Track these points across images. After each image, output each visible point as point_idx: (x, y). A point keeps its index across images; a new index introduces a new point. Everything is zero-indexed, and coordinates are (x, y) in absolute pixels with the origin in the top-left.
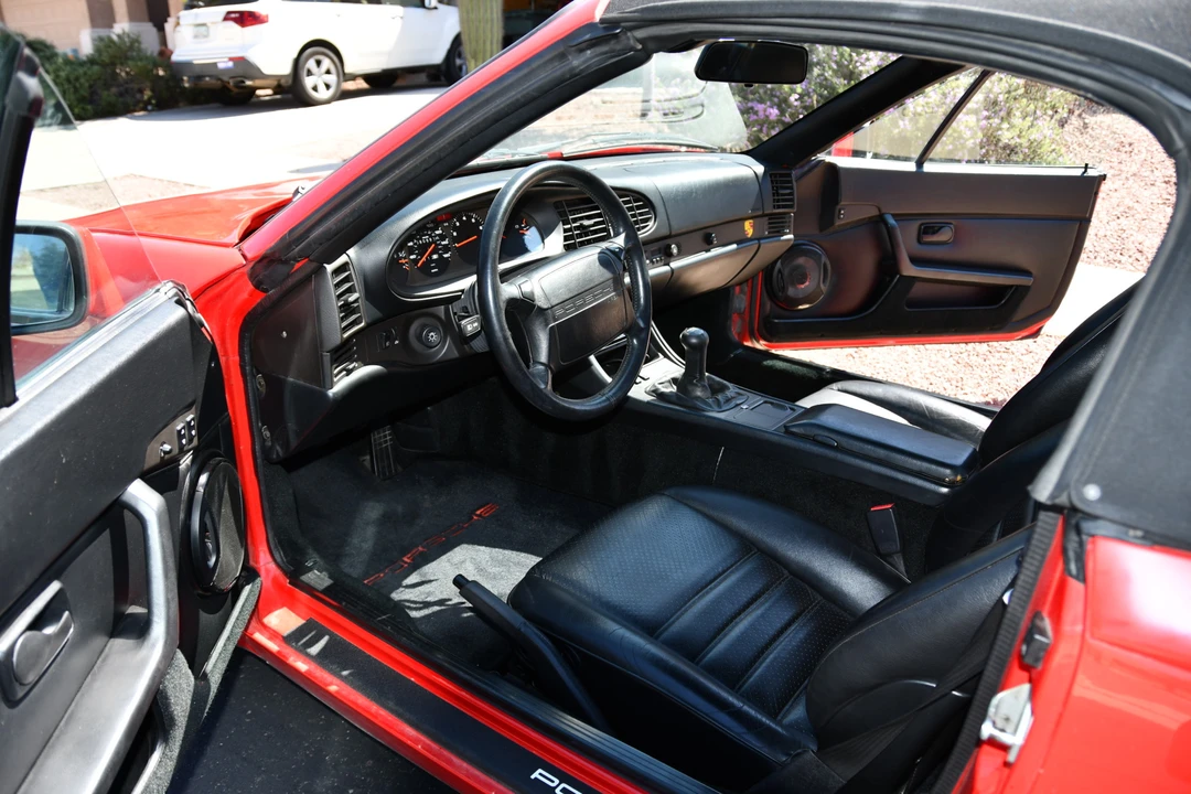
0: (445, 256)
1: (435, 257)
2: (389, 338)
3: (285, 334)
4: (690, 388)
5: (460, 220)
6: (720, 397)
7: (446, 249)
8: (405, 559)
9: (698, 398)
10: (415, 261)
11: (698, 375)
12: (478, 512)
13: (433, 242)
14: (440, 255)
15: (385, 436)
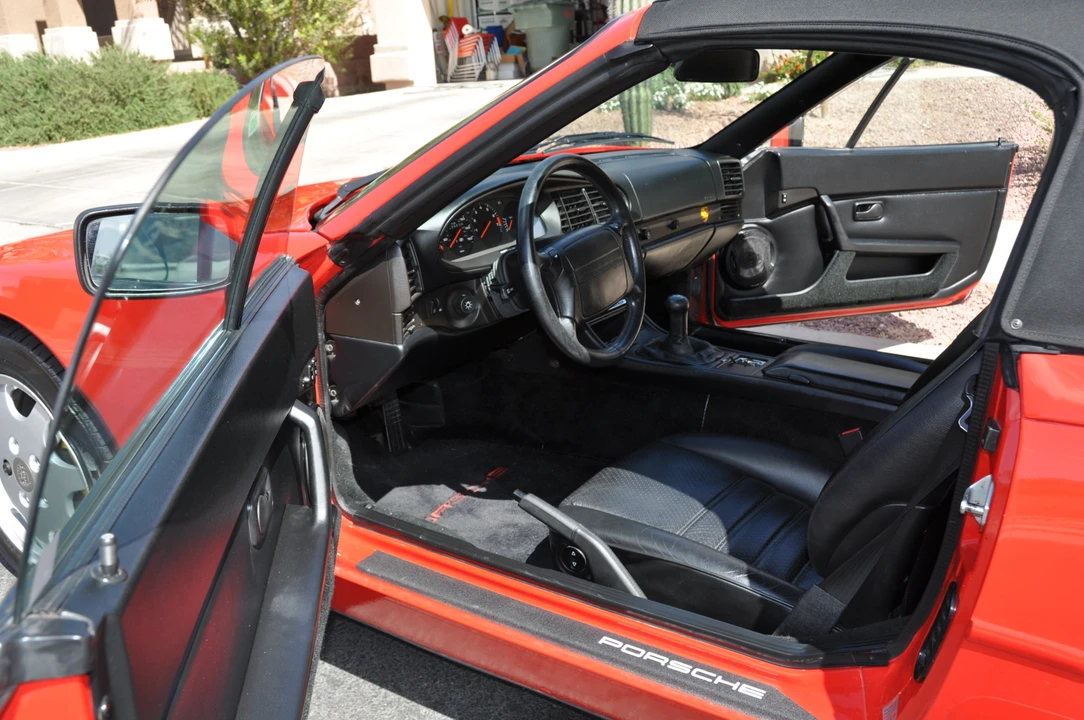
0: (469, 239)
1: (461, 240)
2: (436, 306)
3: (358, 302)
4: (675, 347)
5: (477, 209)
6: (702, 353)
7: (469, 233)
8: (434, 514)
9: (681, 355)
10: (448, 243)
11: (681, 335)
12: (490, 474)
13: (459, 228)
14: (465, 239)
15: (395, 414)
